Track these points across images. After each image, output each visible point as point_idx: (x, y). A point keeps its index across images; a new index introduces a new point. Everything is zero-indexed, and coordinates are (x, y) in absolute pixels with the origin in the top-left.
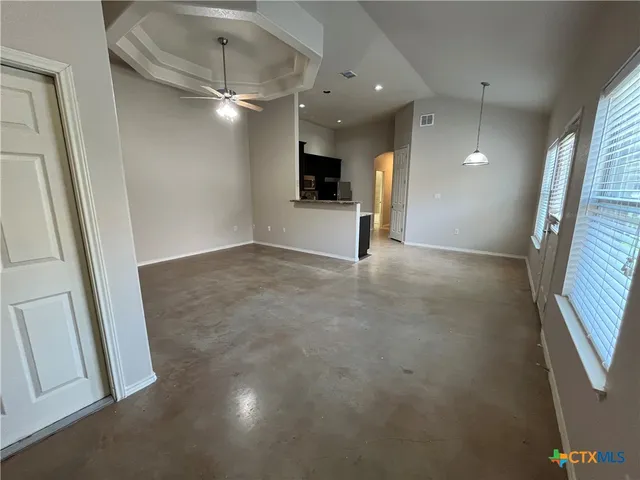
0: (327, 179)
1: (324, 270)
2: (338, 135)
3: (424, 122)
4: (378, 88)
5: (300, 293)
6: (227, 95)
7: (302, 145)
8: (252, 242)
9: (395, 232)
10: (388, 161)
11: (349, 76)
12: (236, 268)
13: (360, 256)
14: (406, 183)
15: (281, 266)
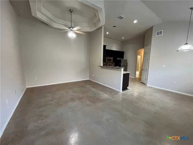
0: (118, 59)
1: (105, 95)
2: (123, 43)
3: (158, 34)
4: (135, 22)
5: (88, 105)
6: (71, 29)
7: (105, 46)
8: (89, 79)
9: (143, 80)
10: (142, 51)
11: (121, 18)
12: (75, 89)
13: (122, 90)
14: (148, 60)
15: (91, 90)
